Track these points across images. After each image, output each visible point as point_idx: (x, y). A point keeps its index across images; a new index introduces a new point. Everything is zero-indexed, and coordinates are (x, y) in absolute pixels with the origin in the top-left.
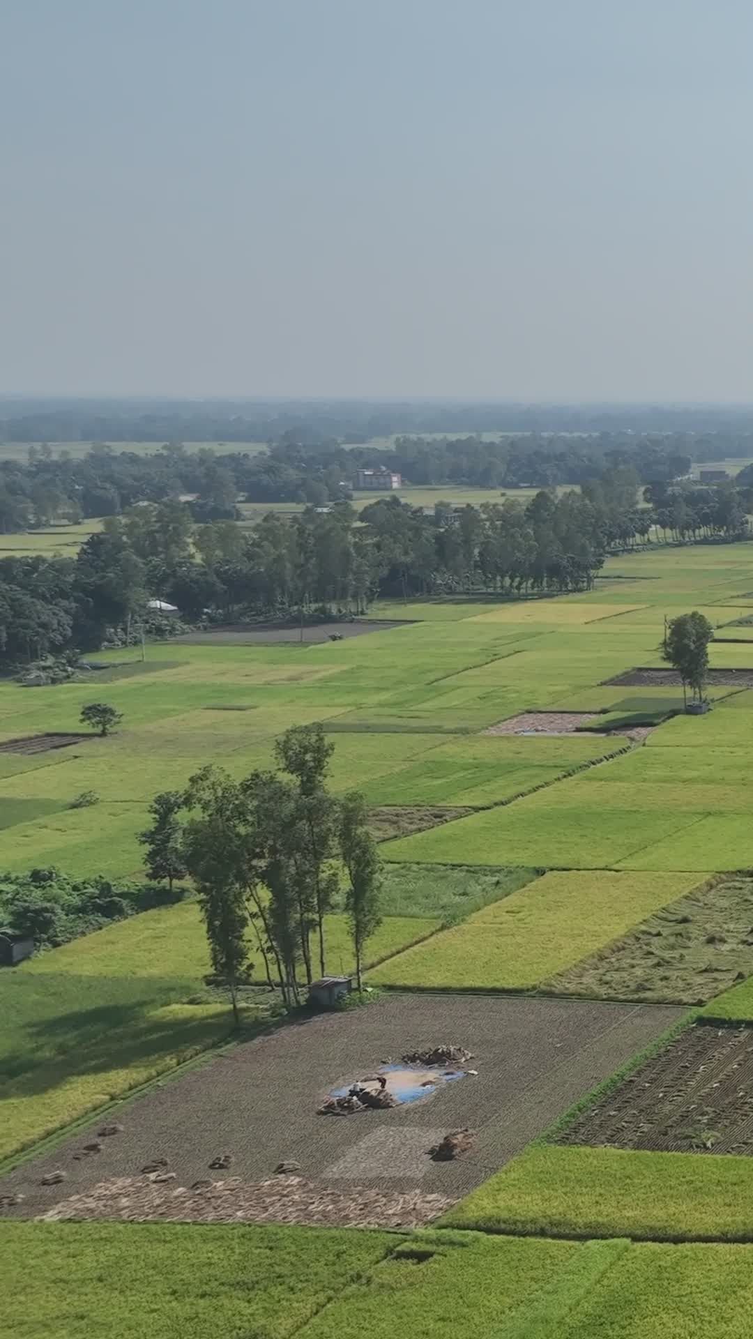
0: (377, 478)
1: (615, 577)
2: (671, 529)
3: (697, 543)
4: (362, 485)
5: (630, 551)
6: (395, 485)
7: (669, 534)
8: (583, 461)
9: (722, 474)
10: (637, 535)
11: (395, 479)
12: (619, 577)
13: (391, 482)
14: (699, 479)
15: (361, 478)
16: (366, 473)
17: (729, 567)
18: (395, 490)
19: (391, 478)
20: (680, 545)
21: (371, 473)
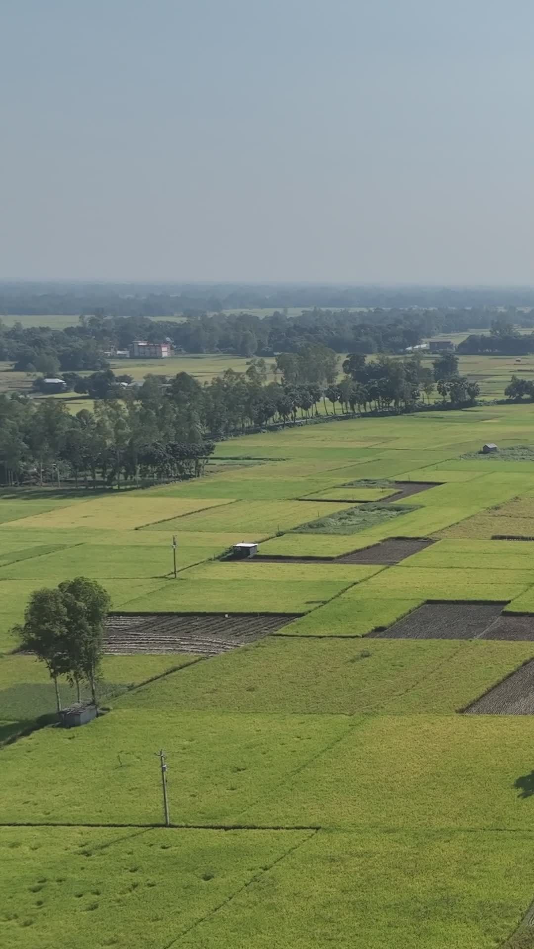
0: (149, 349)
1: (244, 459)
2: (341, 402)
3: (365, 415)
4: (136, 354)
5: (291, 425)
6: (165, 354)
7: (338, 408)
8: (332, 333)
9: (448, 344)
10: (299, 410)
11: (164, 349)
12: (249, 459)
13: (161, 352)
14: (428, 348)
15: (136, 348)
16: (140, 344)
17: (366, 445)
18: (165, 358)
19: (161, 349)
20: (346, 417)
21: (146, 344)
